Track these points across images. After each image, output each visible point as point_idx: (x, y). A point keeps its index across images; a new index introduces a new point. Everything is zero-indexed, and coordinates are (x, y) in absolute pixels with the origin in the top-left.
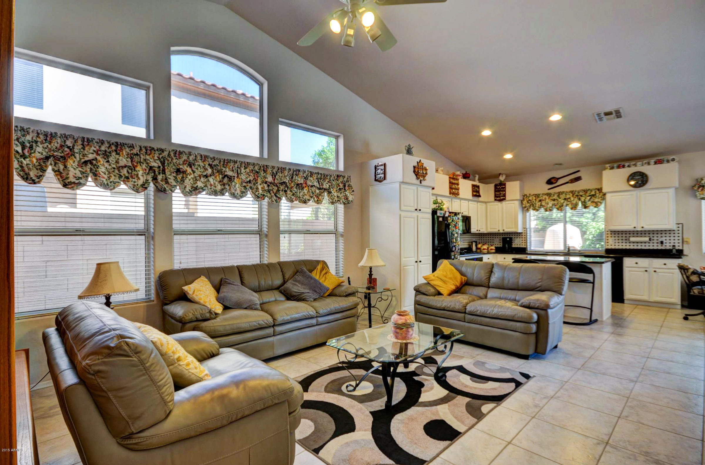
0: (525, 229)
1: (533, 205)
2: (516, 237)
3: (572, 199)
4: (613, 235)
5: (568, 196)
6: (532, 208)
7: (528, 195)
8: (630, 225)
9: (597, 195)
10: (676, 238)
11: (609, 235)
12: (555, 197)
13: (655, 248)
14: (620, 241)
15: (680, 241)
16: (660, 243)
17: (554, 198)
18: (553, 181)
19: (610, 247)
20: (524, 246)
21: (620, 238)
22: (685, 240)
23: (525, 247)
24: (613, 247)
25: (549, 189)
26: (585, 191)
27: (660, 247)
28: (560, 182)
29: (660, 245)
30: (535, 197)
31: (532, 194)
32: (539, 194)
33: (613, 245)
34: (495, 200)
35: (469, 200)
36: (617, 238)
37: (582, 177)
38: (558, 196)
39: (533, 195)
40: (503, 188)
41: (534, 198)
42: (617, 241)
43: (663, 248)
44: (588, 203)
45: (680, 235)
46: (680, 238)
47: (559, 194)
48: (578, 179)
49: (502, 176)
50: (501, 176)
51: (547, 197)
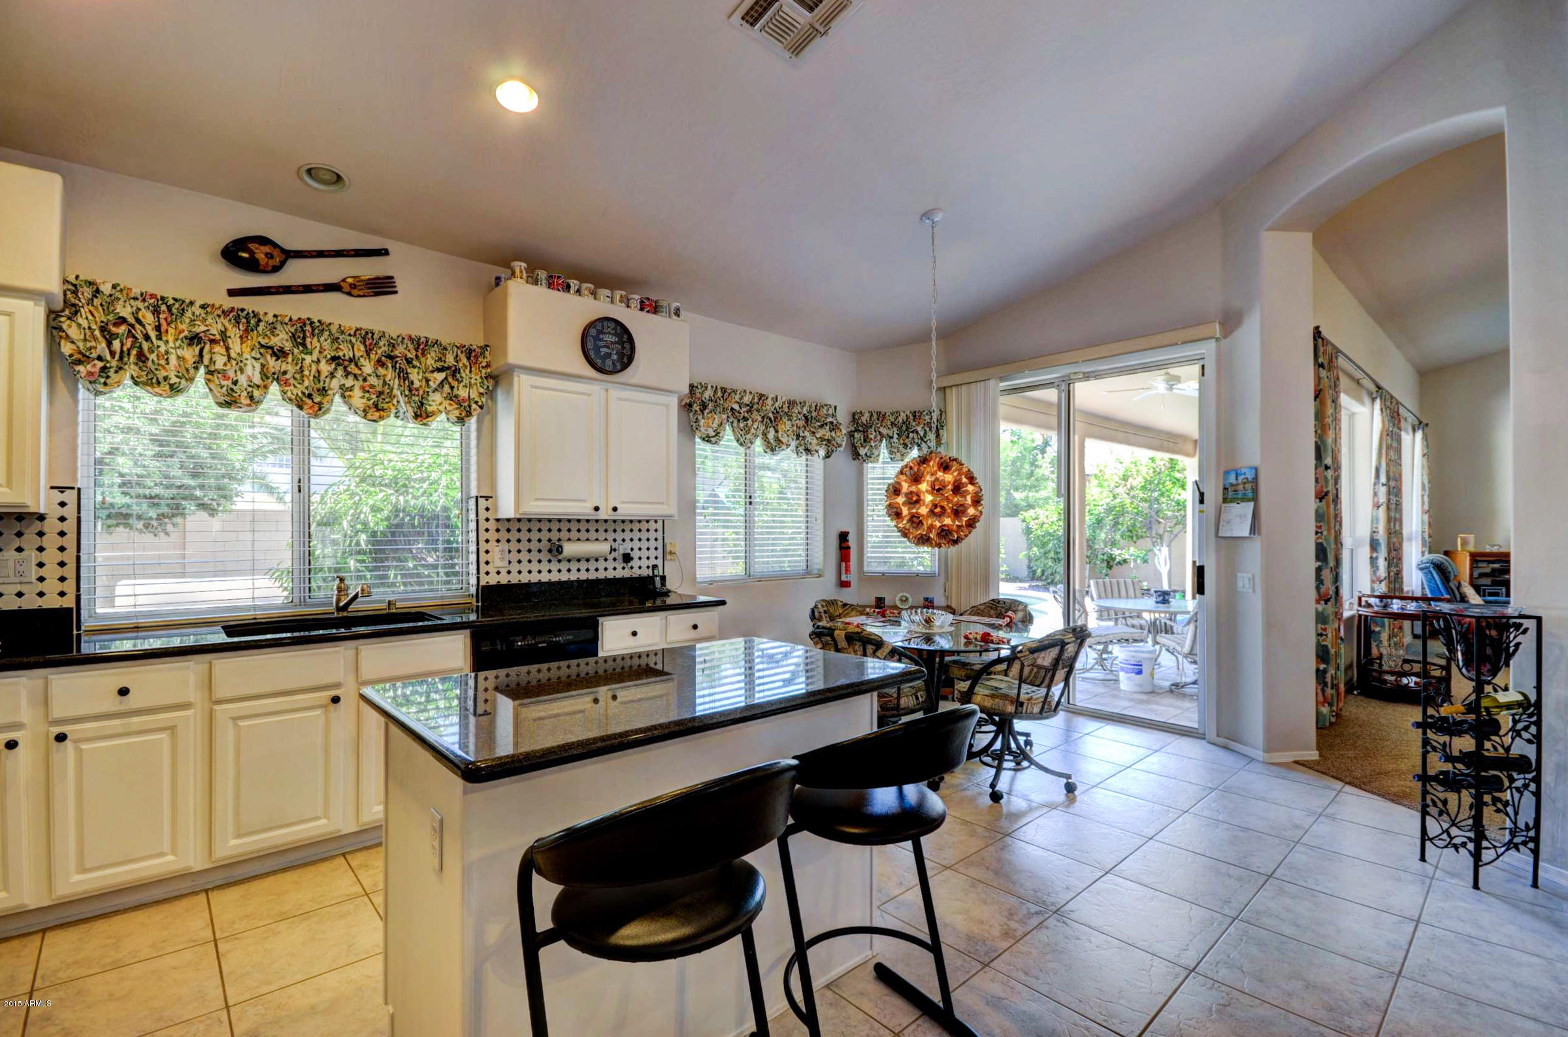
0: (70, 496)
1: (141, 357)
3: (368, 368)
4: (504, 535)
5: (345, 352)
6: (132, 369)
7: (106, 289)
8: (584, 501)
9: (465, 374)
10: (652, 544)
11: (492, 535)
12: (281, 339)
13: (610, 574)
14: (524, 556)
15: (660, 553)
16: (620, 559)
17: (275, 341)
18: (260, 253)
19: (493, 580)
20: (52, 602)
21: (524, 546)
22: (668, 549)
23: (68, 602)
24: (504, 579)
25: (232, 293)
26: (421, 346)
27: (620, 573)
28: (296, 272)
29: (619, 564)
30: (156, 312)
31: (136, 291)
32: (184, 305)
33: (504, 572)
36: (514, 546)
37: (400, 284)
38: (299, 340)
39: (143, 297)
41: (148, 318)
42: (514, 557)
43: (627, 574)
44: (436, 400)
45: (659, 535)
46: (660, 544)
47: (304, 331)
48: (382, 286)
51: (234, 333)
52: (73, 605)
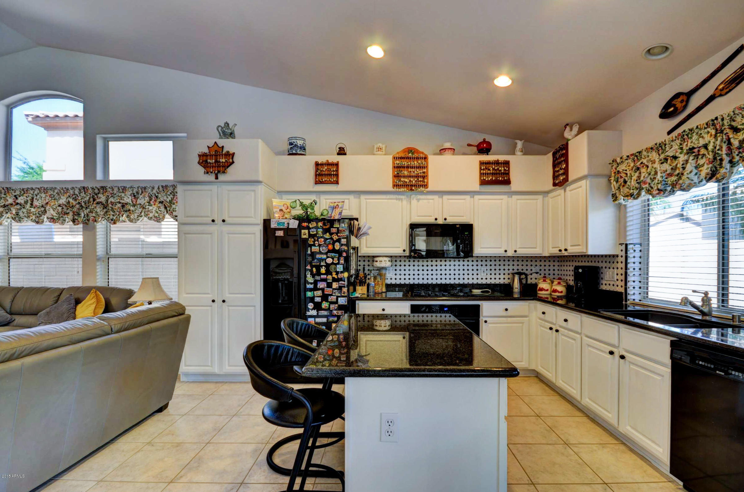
0: (623, 247)
2: (608, 265)
18: (678, 103)
20: (619, 289)
23: (622, 290)
25: (669, 133)
28: (696, 101)
32: (641, 151)
34: (555, 185)
35: (472, 193)
39: (629, 156)
40: (562, 155)
49: (571, 130)
50: (568, 128)
52: (623, 291)
